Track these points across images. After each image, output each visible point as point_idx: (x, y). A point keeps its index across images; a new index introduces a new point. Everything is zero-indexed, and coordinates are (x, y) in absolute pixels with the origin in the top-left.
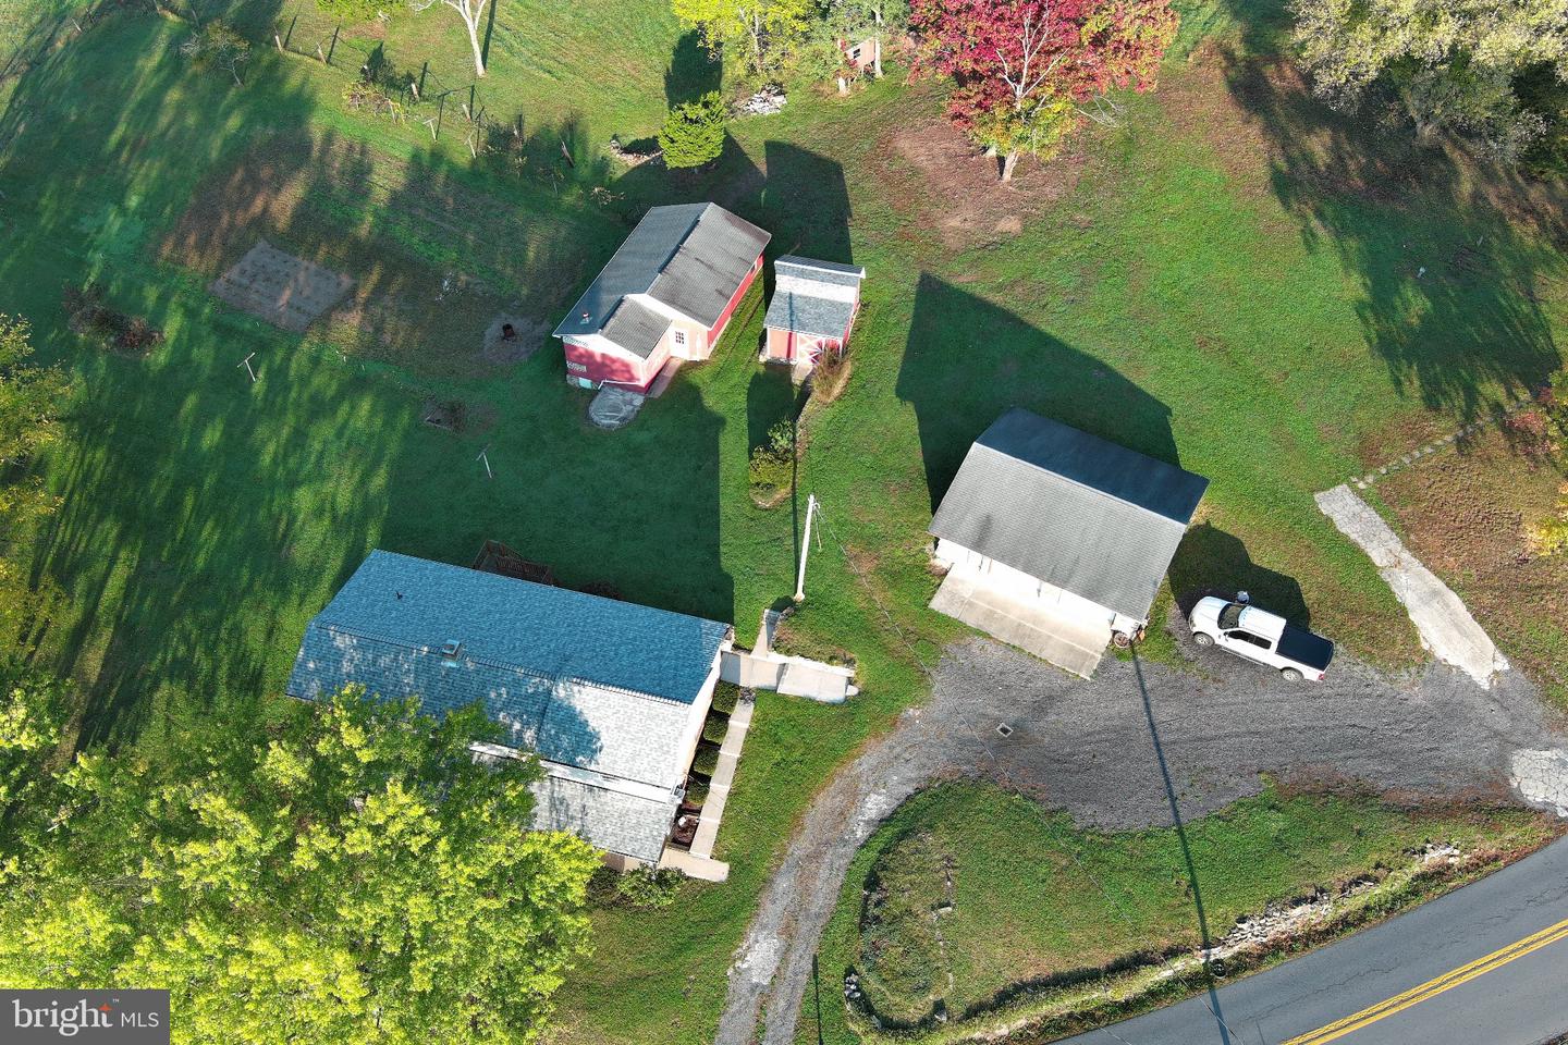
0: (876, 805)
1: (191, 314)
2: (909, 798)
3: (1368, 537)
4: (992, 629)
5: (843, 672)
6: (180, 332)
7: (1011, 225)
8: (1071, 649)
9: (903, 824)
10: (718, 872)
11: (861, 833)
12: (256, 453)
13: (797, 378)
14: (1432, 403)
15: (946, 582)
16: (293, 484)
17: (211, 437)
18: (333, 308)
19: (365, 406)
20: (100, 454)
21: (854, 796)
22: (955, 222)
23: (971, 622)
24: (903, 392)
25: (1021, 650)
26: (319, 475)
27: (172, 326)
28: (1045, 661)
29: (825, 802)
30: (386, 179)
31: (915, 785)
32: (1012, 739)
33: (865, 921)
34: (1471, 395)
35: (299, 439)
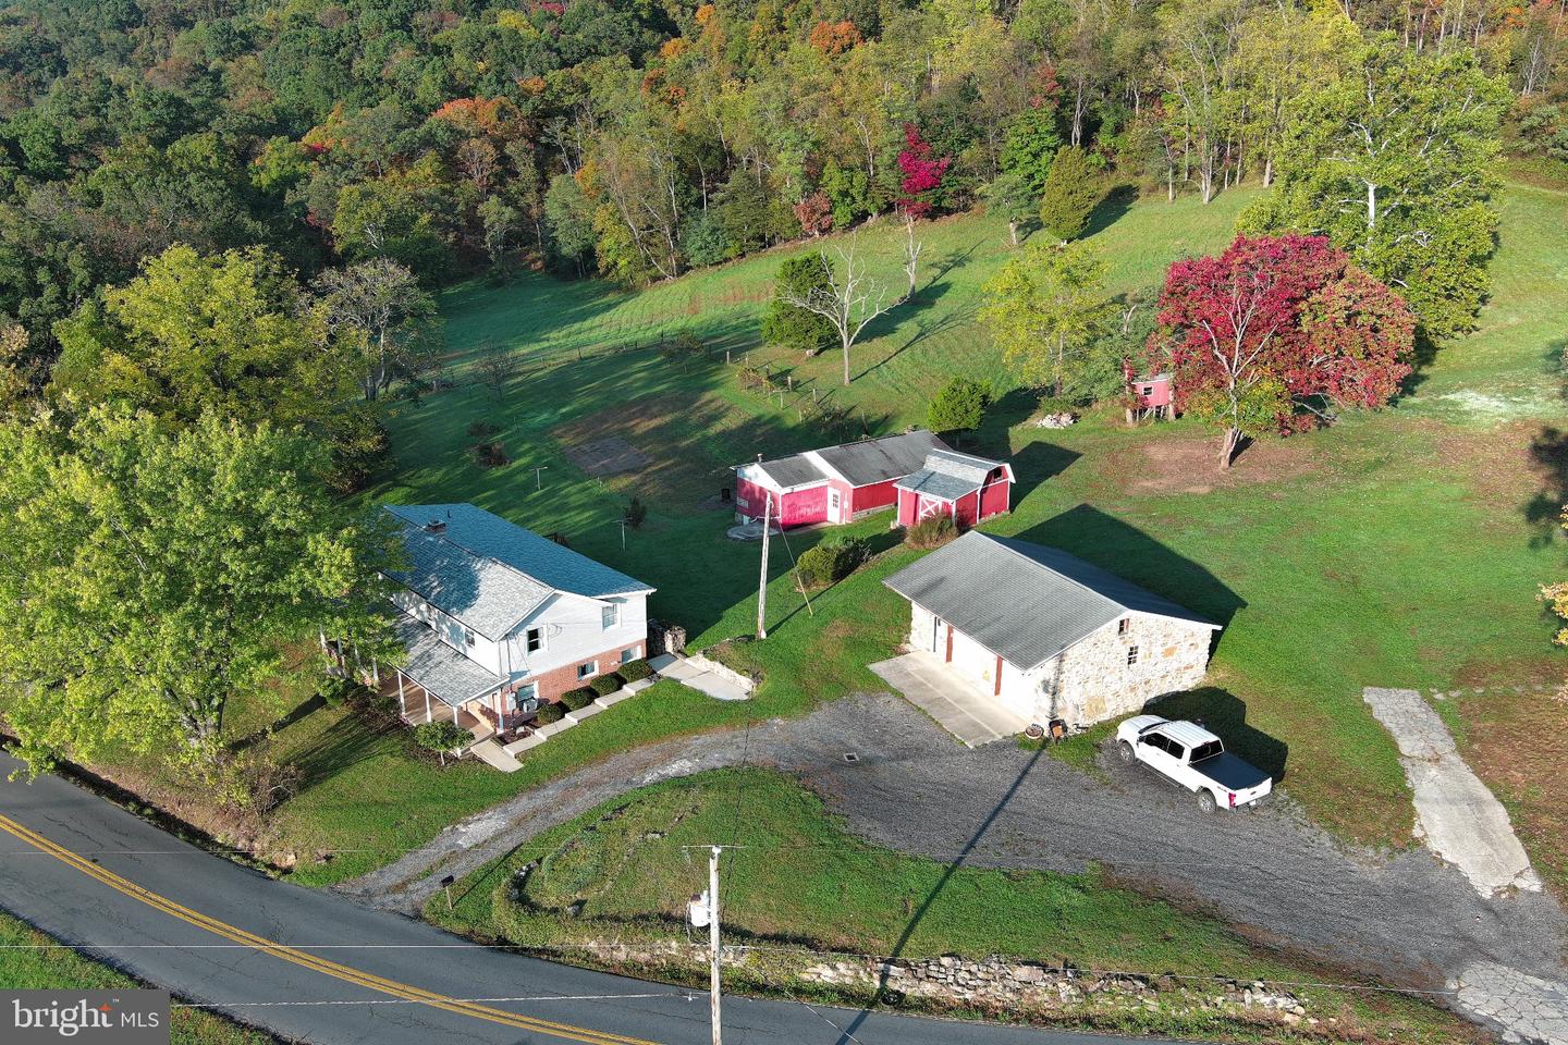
0: (681, 767)
1: (540, 458)
2: (714, 769)
3: (1410, 731)
4: (908, 694)
5: (748, 684)
6: (522, 465)
7: (1201, 490)
8: (975, 725)
9: (687, 781)
10: (509, 766)
11: (649, 780)
15: (901, 658)
18: (628, 471)
19: (589, 514)
21: (671, 755)
22: (1148, 484)
23: (894, 684)
25: (924, 712)
27: (521, 462)
28: (941, 726)
30: (730, 422)
31: (727, 763)
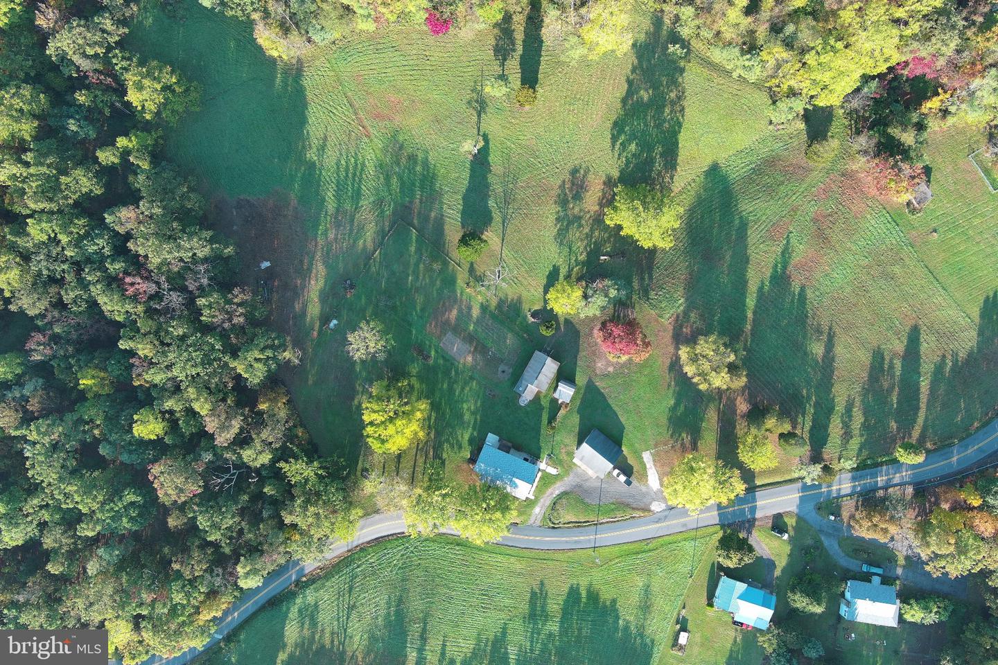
0: (557, 492)
1: (436, 352)
2: (562, 493)
3: (648, 462)
5: (556, 470)
6: (435, 355)
7: (611, 369)
9: (560, 497)
10: (533, 498)
11: (554, 496)
12: (454, 394)
13: (560, 402)
14: (672, 436)
16: (463, 402)
17: (445, 386)
19: (474, 384)
20: (424, 386)
22: (599, 365)
23: (577, 466)
24: (578, 412)
25: (585, 471)
26: (467, 401)
27: (433, 353)
28: (588, 474)
29: (550, 490)
30: (476, 311)
31: (564, 491)
32: (579, 486)
33: (552, 509)
34: (680, 435)
35: (463, 389)
